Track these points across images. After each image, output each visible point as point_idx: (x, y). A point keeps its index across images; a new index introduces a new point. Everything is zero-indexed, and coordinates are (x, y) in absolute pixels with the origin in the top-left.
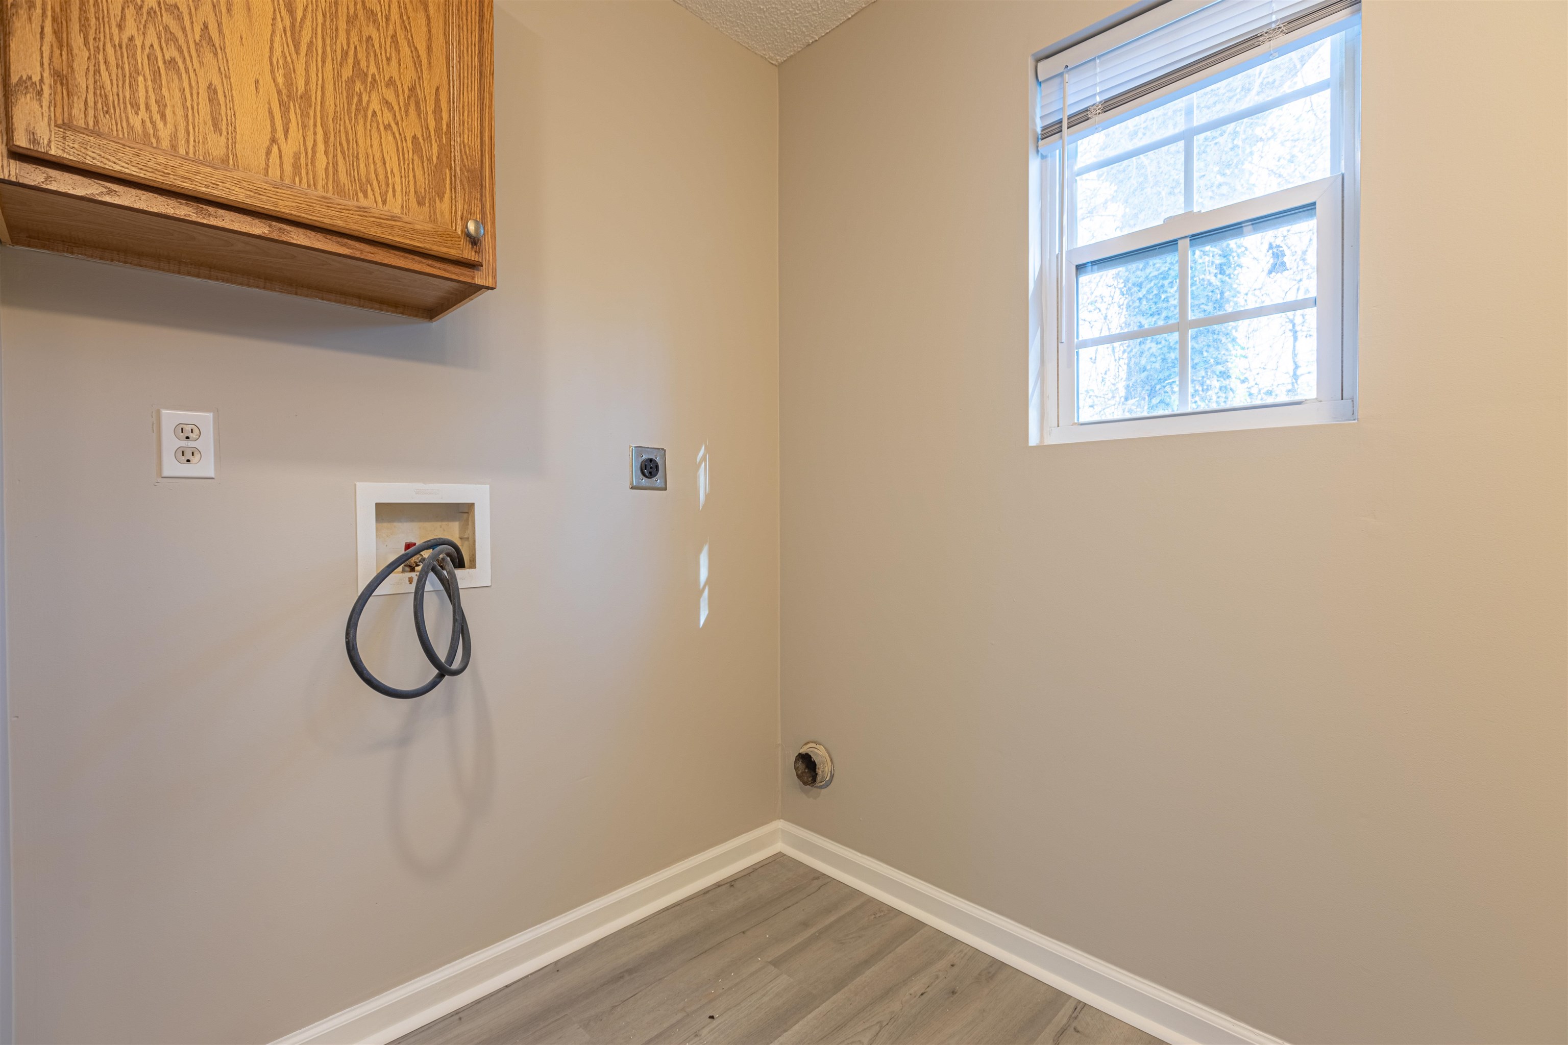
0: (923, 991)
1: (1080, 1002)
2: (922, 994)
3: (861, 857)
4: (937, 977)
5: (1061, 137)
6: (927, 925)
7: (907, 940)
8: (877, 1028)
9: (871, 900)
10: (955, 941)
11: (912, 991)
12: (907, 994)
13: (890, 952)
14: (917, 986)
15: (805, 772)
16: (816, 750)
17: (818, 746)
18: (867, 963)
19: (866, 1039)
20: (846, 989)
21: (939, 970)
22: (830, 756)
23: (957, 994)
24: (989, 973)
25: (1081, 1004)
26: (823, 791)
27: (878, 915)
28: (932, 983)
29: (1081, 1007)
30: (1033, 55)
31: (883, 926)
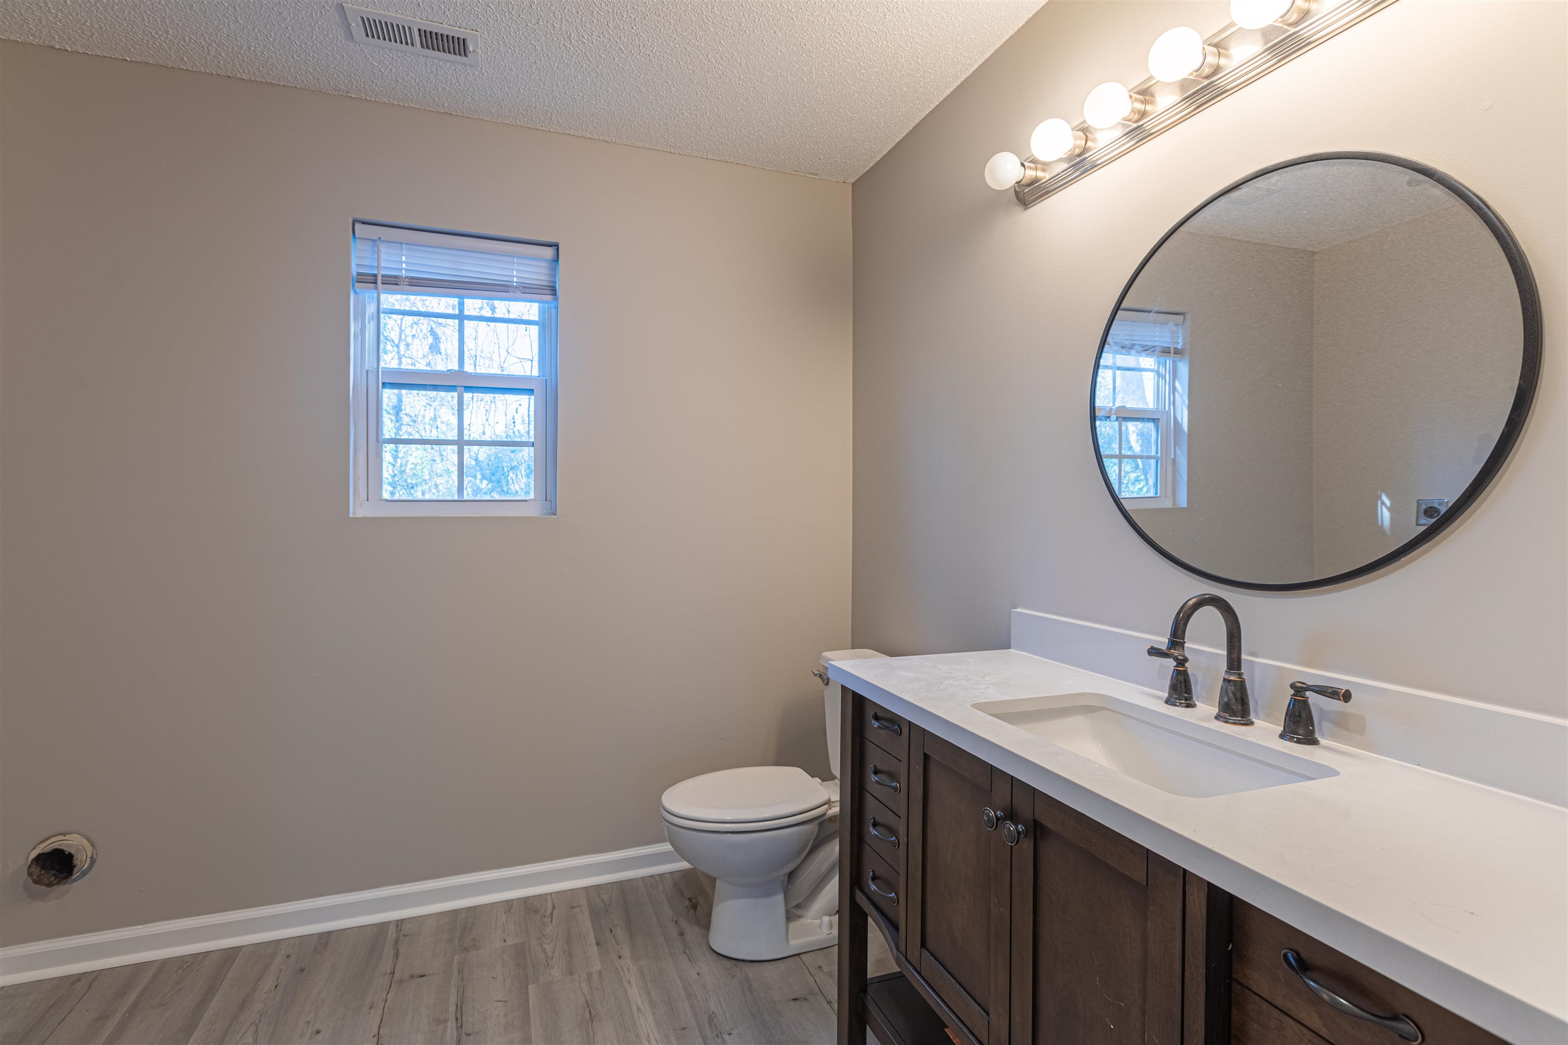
0: (275, 985)
1: (398, 921)
2: (276, 987)
3: (143, 928)
4: (281, 970)
5: (376, 288)
6: (242, 946)
7: (232, 965)
8: (253, 1027)
9: (166, 962)
10: (278, 942)
11: (265, 990)
12: (262, 994)
13: (223, 981)
14: (268, 983)
15: (42, 874)
16: (66, 842)
17: (67, 837)
18: (206, 998)
19: (249, 1039)
20: (199, 1027)
21: (279, 965)
22: (89, 841)
23: (305, 970)
24: (322, 943)
25: (400, 921)
26: (74, 884)
27: (185, 967)
28: (279, 976)
29: (400, 923)
30: (354, 218)
31: (198, 970)
